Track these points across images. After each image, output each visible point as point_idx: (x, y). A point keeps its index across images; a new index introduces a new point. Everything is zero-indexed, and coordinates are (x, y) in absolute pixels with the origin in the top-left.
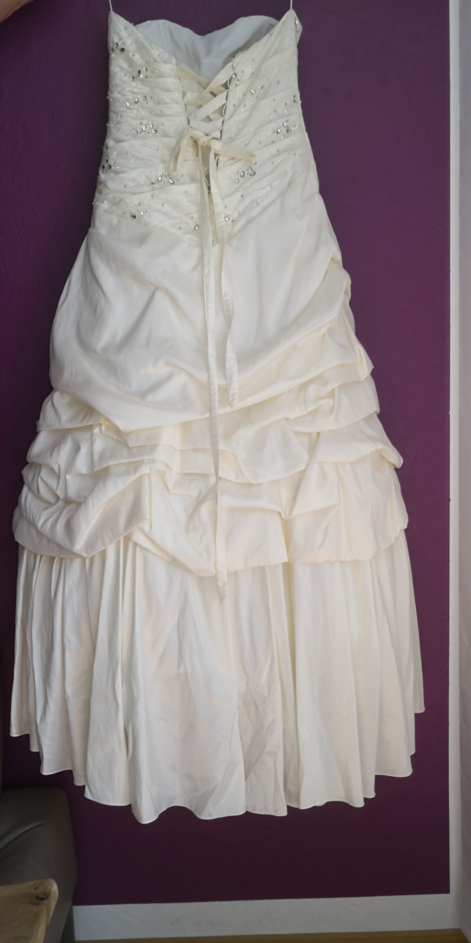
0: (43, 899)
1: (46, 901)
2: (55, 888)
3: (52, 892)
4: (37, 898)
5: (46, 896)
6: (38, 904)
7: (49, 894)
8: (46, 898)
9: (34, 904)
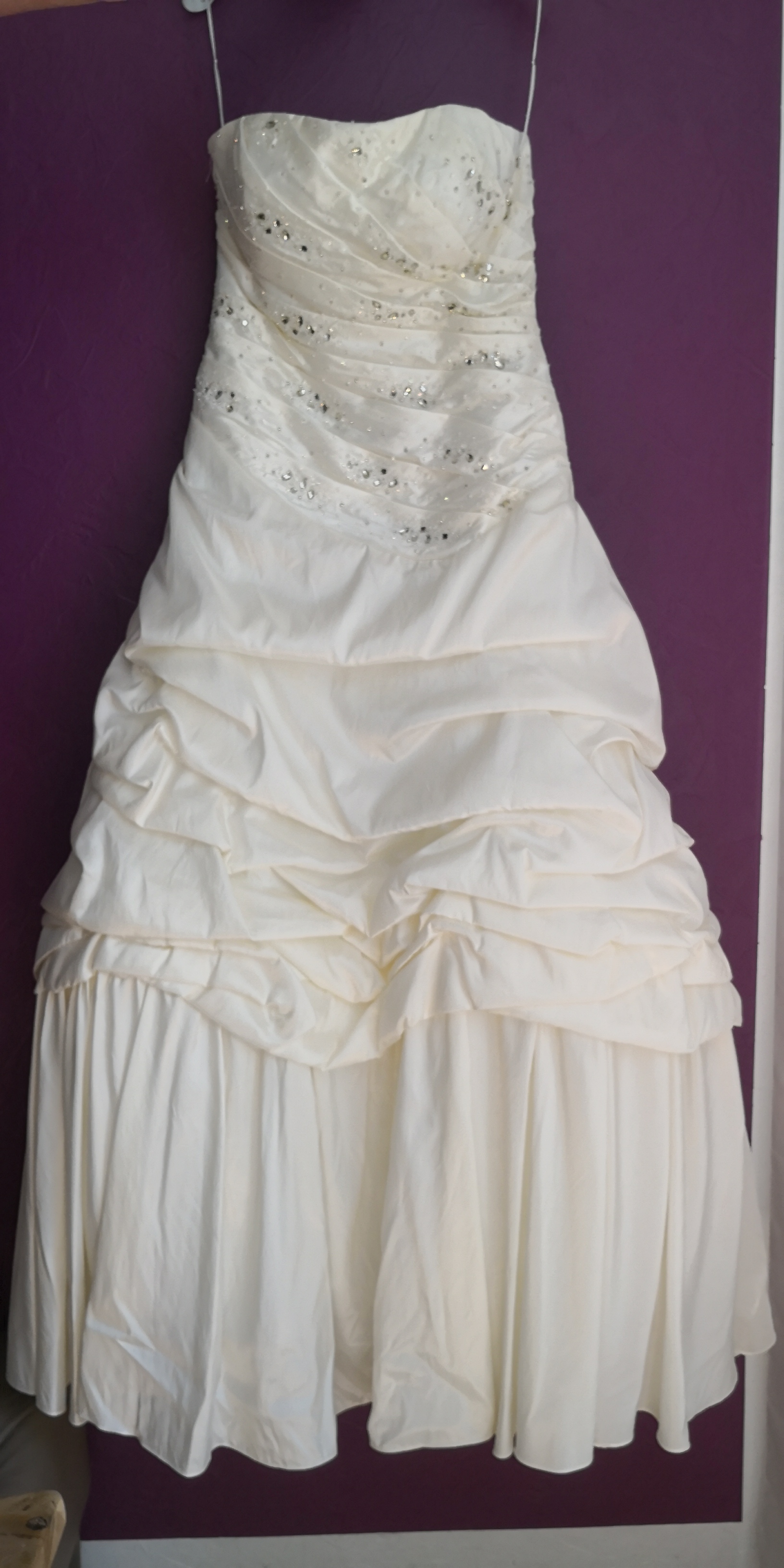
0: (38, 1527)
1: (44, 1531)
2: (60, 1507)
3: (55, 1515)
4: (29, 1525)
5: (45, 1521)
6: (30, 1537)
7: (50, 1517)
8: (44, 1527)
9: (22, 1536)
